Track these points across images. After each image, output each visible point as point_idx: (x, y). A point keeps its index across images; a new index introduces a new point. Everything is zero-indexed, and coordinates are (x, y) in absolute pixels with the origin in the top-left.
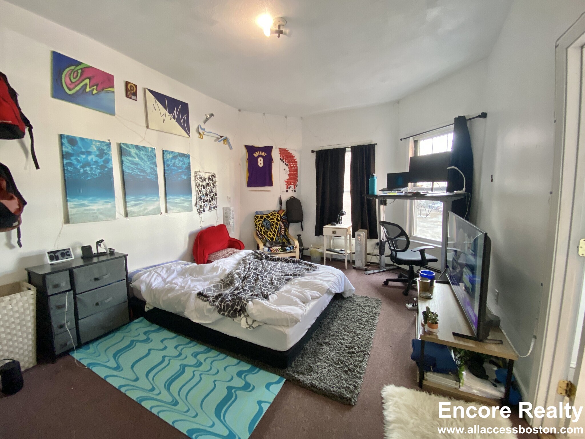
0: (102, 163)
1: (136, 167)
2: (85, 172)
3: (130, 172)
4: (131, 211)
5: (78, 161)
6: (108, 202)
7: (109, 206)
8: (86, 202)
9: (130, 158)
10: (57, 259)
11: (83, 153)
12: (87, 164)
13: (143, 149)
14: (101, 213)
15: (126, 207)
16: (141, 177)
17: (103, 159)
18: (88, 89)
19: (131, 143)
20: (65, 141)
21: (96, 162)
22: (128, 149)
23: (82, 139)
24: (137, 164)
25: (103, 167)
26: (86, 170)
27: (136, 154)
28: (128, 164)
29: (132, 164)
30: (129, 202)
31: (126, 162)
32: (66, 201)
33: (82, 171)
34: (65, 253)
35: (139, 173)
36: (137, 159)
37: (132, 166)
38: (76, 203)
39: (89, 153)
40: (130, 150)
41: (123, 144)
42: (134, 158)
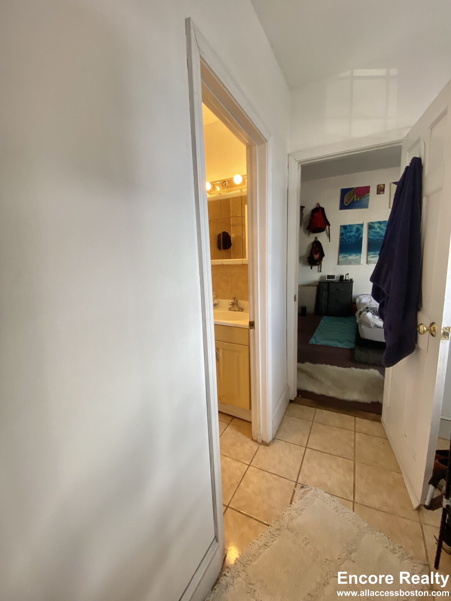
0: (357, 236)
1: (377, 234)
2: (349, 241)
3: (372, 238)
4: (370, 261)
5: (346, 236)
6: (357, 255)
7: (358, 257)
8: (347, 255)
9: (374, 230)
10: (330, 279)
11: (349, 232)
12: (350, 237)
13: (384, 223)
14: (353, 261)
15: (367, 258)
16: (379, 240)
17: (358, 233)
18: (355, 200)
19: (375, 221)
20: (342, 228)
21: (354, 235)
22: (373, 225)
23: (349, 225)
24: (378, 233)
25: (358, 237)
26: (349, 240)
27: (378, 227)
28: (371, 234)
29: (374, 233)
30: (369, 255)
31: (371, 233)
32: (339, 255)
33: (347, 241)
34: (333, 277)
35: (378, 238)
36: (378, 230)
37: (374, 234)
38: (342, 256)
39: (352, 231)
40: (374, 225)
41: (370, 223)
42: (377, 229)
